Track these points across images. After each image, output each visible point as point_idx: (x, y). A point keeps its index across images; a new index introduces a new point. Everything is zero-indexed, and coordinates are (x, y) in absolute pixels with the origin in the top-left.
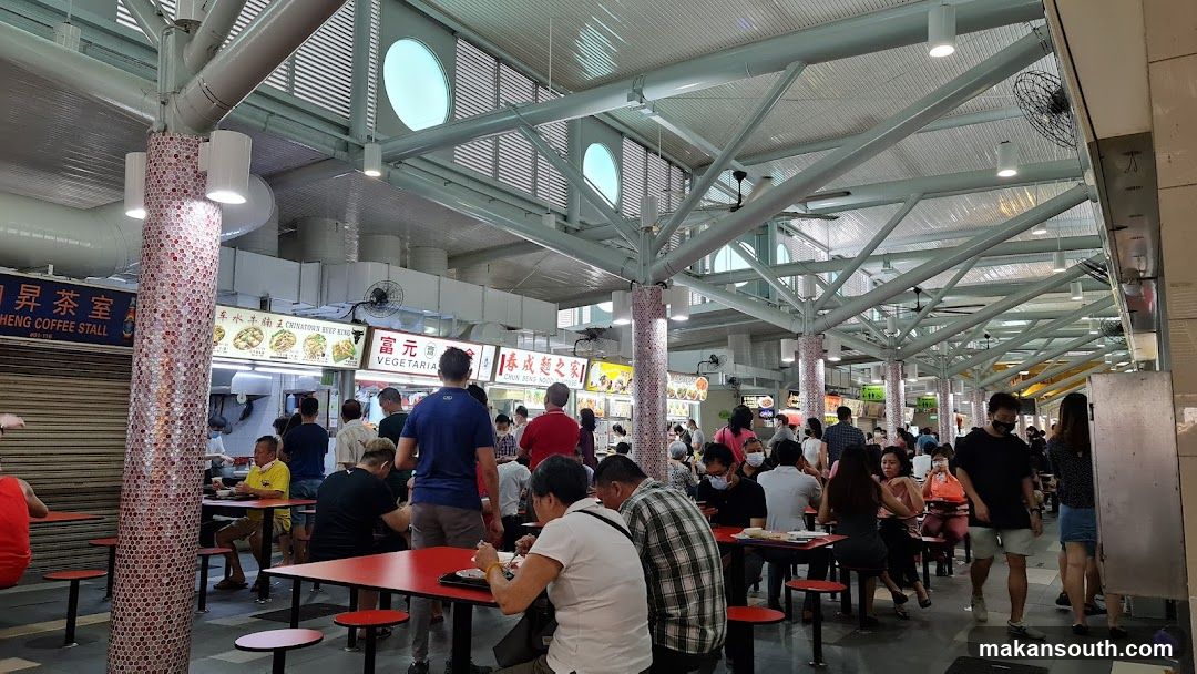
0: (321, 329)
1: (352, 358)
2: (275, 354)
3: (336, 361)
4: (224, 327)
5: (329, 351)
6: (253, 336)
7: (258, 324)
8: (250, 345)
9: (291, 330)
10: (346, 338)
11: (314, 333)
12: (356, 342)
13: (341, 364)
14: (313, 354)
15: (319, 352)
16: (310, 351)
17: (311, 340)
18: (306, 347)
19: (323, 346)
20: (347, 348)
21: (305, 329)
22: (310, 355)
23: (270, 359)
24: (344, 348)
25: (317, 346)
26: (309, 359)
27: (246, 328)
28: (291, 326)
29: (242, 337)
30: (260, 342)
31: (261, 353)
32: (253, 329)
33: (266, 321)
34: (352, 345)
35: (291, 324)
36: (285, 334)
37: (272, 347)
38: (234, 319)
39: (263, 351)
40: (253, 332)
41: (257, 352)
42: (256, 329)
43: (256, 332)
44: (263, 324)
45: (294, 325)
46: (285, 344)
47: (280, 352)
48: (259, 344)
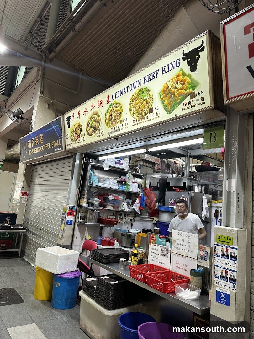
0: (142, 82)
1: (193, 95)
2: (110, 130)
3: (171, 111)
5: (157, 103)
6: (95, 121)
7: (96, 109)
8: (94, 130)
10: (176, 71)
11: (135, 91)
12: (193, 68)
14: (141, 114)
15: (146, 109)
16: (137, 114)
17: (135, 102)
18: (132, 111)
19: (149, 100)
20: (179, 86)
21: (128, 92)
22: (138, 117)
23: (108, 136)
24: (176, 88)
25: (143, 103)
26: (138, 122)
27: (90, 117)
28: (116, 97)
29: (90, 125)
30: (100, 123)
31: (102, 132)
32: (94, 115)
33: (100, 103)
34: (188, 75)
35: (116, 94)
36: (113, 108)
37: (107, 125)
38: (84, 113)
39: (103, 130)
40: (94, 118)
41: (100, 133)
42: (96, 114)
43: (96, 117)
44: (99, 107)
45: (118, 93)
46: (115, 117)
47: (114, 126)
48: (99, 126)
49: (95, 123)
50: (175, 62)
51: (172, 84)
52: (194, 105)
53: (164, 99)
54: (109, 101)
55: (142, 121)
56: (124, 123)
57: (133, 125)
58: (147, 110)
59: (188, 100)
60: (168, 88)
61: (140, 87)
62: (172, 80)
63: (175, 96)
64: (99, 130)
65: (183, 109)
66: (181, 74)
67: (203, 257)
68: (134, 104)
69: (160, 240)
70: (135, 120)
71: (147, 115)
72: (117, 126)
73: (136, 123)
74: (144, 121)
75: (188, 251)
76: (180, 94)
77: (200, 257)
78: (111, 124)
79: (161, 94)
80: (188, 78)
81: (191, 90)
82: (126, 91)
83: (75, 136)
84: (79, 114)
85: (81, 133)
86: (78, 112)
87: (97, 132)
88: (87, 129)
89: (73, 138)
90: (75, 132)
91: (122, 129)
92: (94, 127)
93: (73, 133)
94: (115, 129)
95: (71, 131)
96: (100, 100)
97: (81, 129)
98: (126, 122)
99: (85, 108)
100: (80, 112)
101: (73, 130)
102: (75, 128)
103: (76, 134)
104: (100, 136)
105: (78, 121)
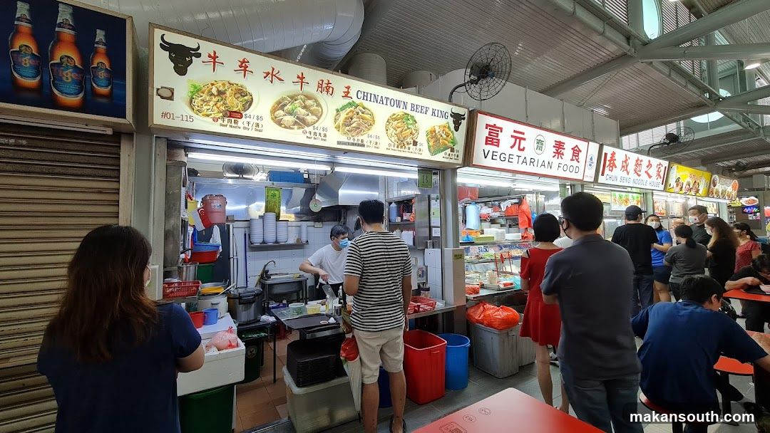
0: (409, 107)
1: (452, 150)
2: (344, 139)
3: (433, 153)
4: (249, 89)
5: (422, 139)
6: (305, 107)
7: (311, 89)
8: (301, 122)
9: (366, 104)
10: (443, 122)
11: (399, 111)
12: (457, 129)
13: (440, 157)
14: (402, 141)
15: (409, 138)
16: (396, 138)
17: (396, 122)
18: (391, 132)
19: (414, 132)
20: (445, 136)
21: (386, 104)
22: (398, 142)
23: (338, 146)
24: (441, 136)
25: (406, 130)
26: (395, 148)
27: (291, 94)
28: (365, 98)
29: (286, 108)
30: (319, 118)
31: (322, 135)
32: (303, 97)
33: (324, 85)
34: (452, 132)
35: (366, 94)
36: (357, 110)
37: (338, 128)
38: (265, 75)
39: (325, 132)
40: (304, 102)
41: (315, 133)
42: (309, 98)
43: (309, 102)
44: (320, 89)
45: (369, 95)
46: (359, 124)
47: (353, 136)
48: (317, 121)
49: (304, 111)
50: (444, 113)
51: (439, 130)
52: (452, 157)
53: (429, 139)
54: (348, 95)
55: (401, 150)
56: (373, 140)
57: (388, 149)
58: (411, 140)
59: (448, 151)
60: (435, 131)
61: (405, 111)
62: (440, 127)
63: (439, 142)
64: (315, 128)
65: (443, 157)
66: (447, 126)
68: (393, 125)
70: (393, 144)
71: (409, 146)
72: (360, 138)
73: (393, 148)
74: (404, 150)
76: (444, 143)
78: (348, 131)
79: (428, 133)
81: (452, 145)
82: (385, 102)
83: (215, 108)
84: (244, 66)
85: (245, 110)
86: (241, 60)
87: (306, 128)
88: (273, 111)
89: (205, 107)
90: (215, 96)
91: (368, 146)
92: (301, 116)
93: (204, 96)
94: (355, 142)
95: (195, 87)
96: (327, 82)
97: (247, 102)
98: (377, 140)
99: (273, 69)
100: (247, 64)
101: (203, 89)
102: (220, 89)
103: (219, 104)
104: (315, 139)
105: (238, 79)
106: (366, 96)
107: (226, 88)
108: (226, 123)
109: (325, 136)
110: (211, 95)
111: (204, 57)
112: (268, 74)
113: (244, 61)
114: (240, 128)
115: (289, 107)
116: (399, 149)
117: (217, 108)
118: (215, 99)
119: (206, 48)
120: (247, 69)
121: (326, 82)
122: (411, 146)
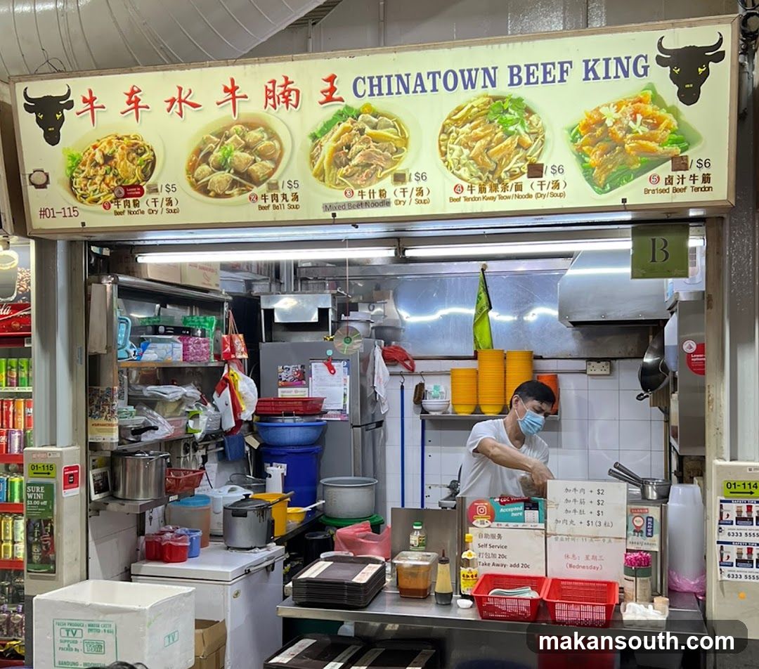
0: (503, 77)
1: (680, 164)
2: (339, 196)
3: (608, 186)
4: (148, 139)
5: (558, 153)
6: (247, 147)
7: (253, 106)
8: (244, 179)
9: (378, 103)
10: (631, 86)
11: (472, 98)
12: (689, 95)
14: (492, 173)
15: (514, 161)
16: (474, 168)
17: (467, 128)
18: (455, 155)
19: (528, 139)
20: (641, 129)
21: (434, 89)
22: (480, 178)
23: (329, 215)
24: (629, 130)
25: (501, 141)
26: (476, 193)
27: (217, 129)
28: (376, 91)
29: (212, 159)
30: (277, 163)
31: (290, 197)
32: (239, 127)
33: (279, 91)
34: (674, 111)
35: (375, 82)
36: (360, 124)
37: (320, 175)
38: (168, 105)
39: (294, 190)
40: (243, 137)
41: (275, 197)
42: (251, 126)
43: (254, 135)
44: (270, 101)
45: (384, 82)
46: (369, 156)
47: (357, 186)
48: (274, 170)
49: (246, 155)
50: (632, 61)
51: (618, 116)
52: (680, 186)
53: (585, 148)
54: (335, 96)
55: (494, 194)
56: (411, 185)
57: (452, 200)
58: (520, 165)
59: (665, 170)
60: (601, 122)
61: (491, 91)
62: (619, 106)
63: (623, 150)
64: (274, 186)
65: (647, 191)
66: (649, 98)
67: (642, 532)
68: (461, 137)
69: (502, 510)
70: (465, 185)
71: (517, 181)
72: (377, 187)
73: (467, 193)
74: (503, 194)
75: (598, 524)
76: (642, 151)
77: (635, 531)
78: (345, 176)
79: (576, 134)
80: (670, 117)
81: (676, 150)
82: (428, 85)
83: (104, 186)
84: (133, 100)
85: (147, 178)
86: (129, 91)
87: (256, 190)
88: (192, 168)
89: (91, 188)
90: (100, 166)
91: (398, 202)
92: (242, 169)
93: (86, 169)
94: (366, 198)
95: (73, 158)
96: (283, 82)
97: (148, 164)
98: (422, 184)
99: (180, 89)
100: (138, 95)
101: (84, 158)
102: (106, 152)
103: (108, 178)
104: (276, 207)
105: (130, 126)
106: (375, 85)
107: (114, 146)
108: (122, 208)
109: (296, 197)
110: (95, 166)
111: (79, 105)
112: (172, 101)
113: (133, 92)
114: (143, 212)
115: (217, 155)
116: (488, 194)
117: (107, 185)
118: (101, 172)
119: (78, 87)
120: (140, 104)
121: (281, 81)
122: (524, 179)
